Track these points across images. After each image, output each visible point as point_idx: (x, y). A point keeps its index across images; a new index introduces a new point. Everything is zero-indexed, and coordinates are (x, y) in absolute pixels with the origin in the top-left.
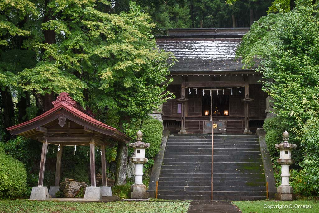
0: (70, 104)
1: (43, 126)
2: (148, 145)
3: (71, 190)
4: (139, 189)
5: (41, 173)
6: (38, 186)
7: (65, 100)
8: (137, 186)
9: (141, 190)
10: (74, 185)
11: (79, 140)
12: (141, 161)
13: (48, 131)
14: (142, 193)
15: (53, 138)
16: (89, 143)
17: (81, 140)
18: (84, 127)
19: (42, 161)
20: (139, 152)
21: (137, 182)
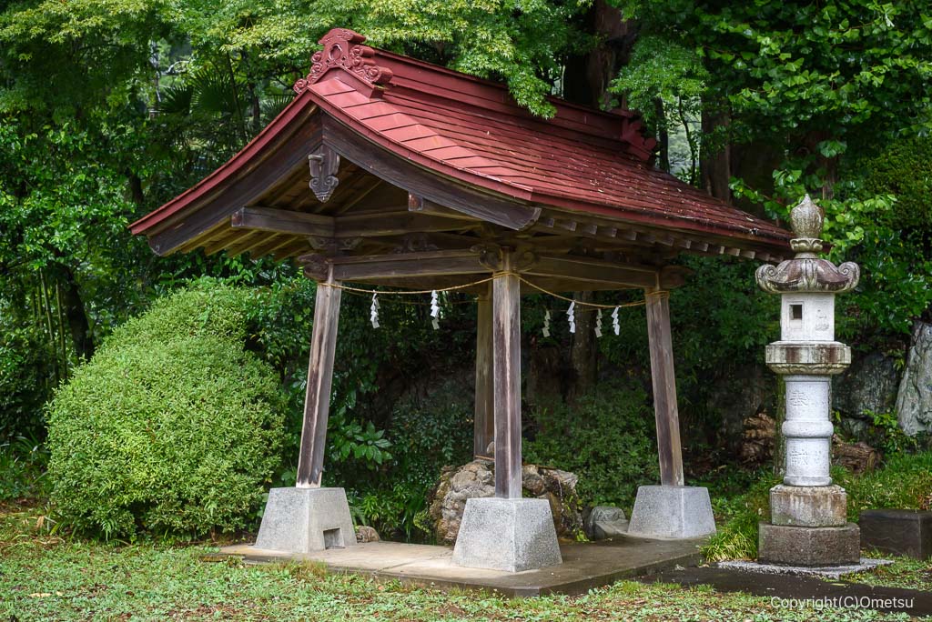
0: (361, 86)
1: (261, 204)
2: (851, 276)
3: (454, 508)
4: (801, 509)
5: (309, 425)
6: (298, 485)
7: (339, 68)
8: (787, 495)
9: (810, 516)
10: (469, 482)
11: (450, 263)
12: (804, 360)
13: (337, 228)
14: (813, 535)
15: (360, 259)
16: (490, 275)
17: (460, 264)
18: (406, 193)
19: (312, 372)
20: (797, 312)
21: (794, 471)
